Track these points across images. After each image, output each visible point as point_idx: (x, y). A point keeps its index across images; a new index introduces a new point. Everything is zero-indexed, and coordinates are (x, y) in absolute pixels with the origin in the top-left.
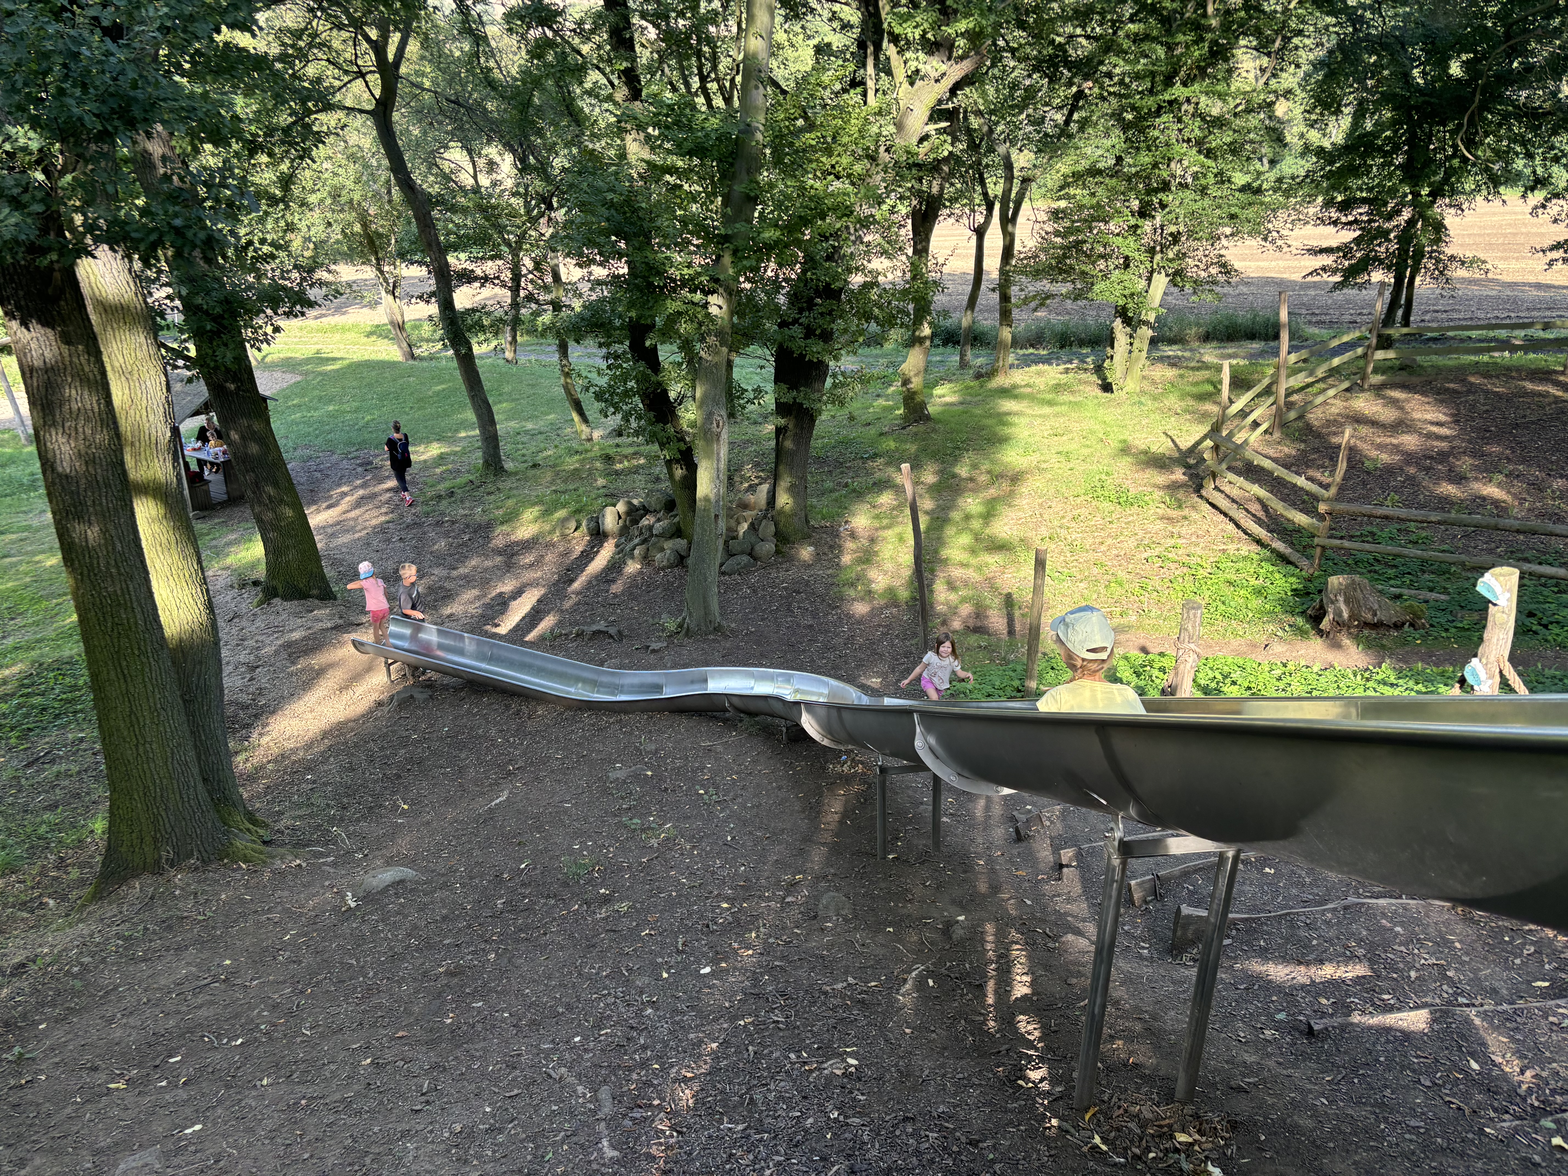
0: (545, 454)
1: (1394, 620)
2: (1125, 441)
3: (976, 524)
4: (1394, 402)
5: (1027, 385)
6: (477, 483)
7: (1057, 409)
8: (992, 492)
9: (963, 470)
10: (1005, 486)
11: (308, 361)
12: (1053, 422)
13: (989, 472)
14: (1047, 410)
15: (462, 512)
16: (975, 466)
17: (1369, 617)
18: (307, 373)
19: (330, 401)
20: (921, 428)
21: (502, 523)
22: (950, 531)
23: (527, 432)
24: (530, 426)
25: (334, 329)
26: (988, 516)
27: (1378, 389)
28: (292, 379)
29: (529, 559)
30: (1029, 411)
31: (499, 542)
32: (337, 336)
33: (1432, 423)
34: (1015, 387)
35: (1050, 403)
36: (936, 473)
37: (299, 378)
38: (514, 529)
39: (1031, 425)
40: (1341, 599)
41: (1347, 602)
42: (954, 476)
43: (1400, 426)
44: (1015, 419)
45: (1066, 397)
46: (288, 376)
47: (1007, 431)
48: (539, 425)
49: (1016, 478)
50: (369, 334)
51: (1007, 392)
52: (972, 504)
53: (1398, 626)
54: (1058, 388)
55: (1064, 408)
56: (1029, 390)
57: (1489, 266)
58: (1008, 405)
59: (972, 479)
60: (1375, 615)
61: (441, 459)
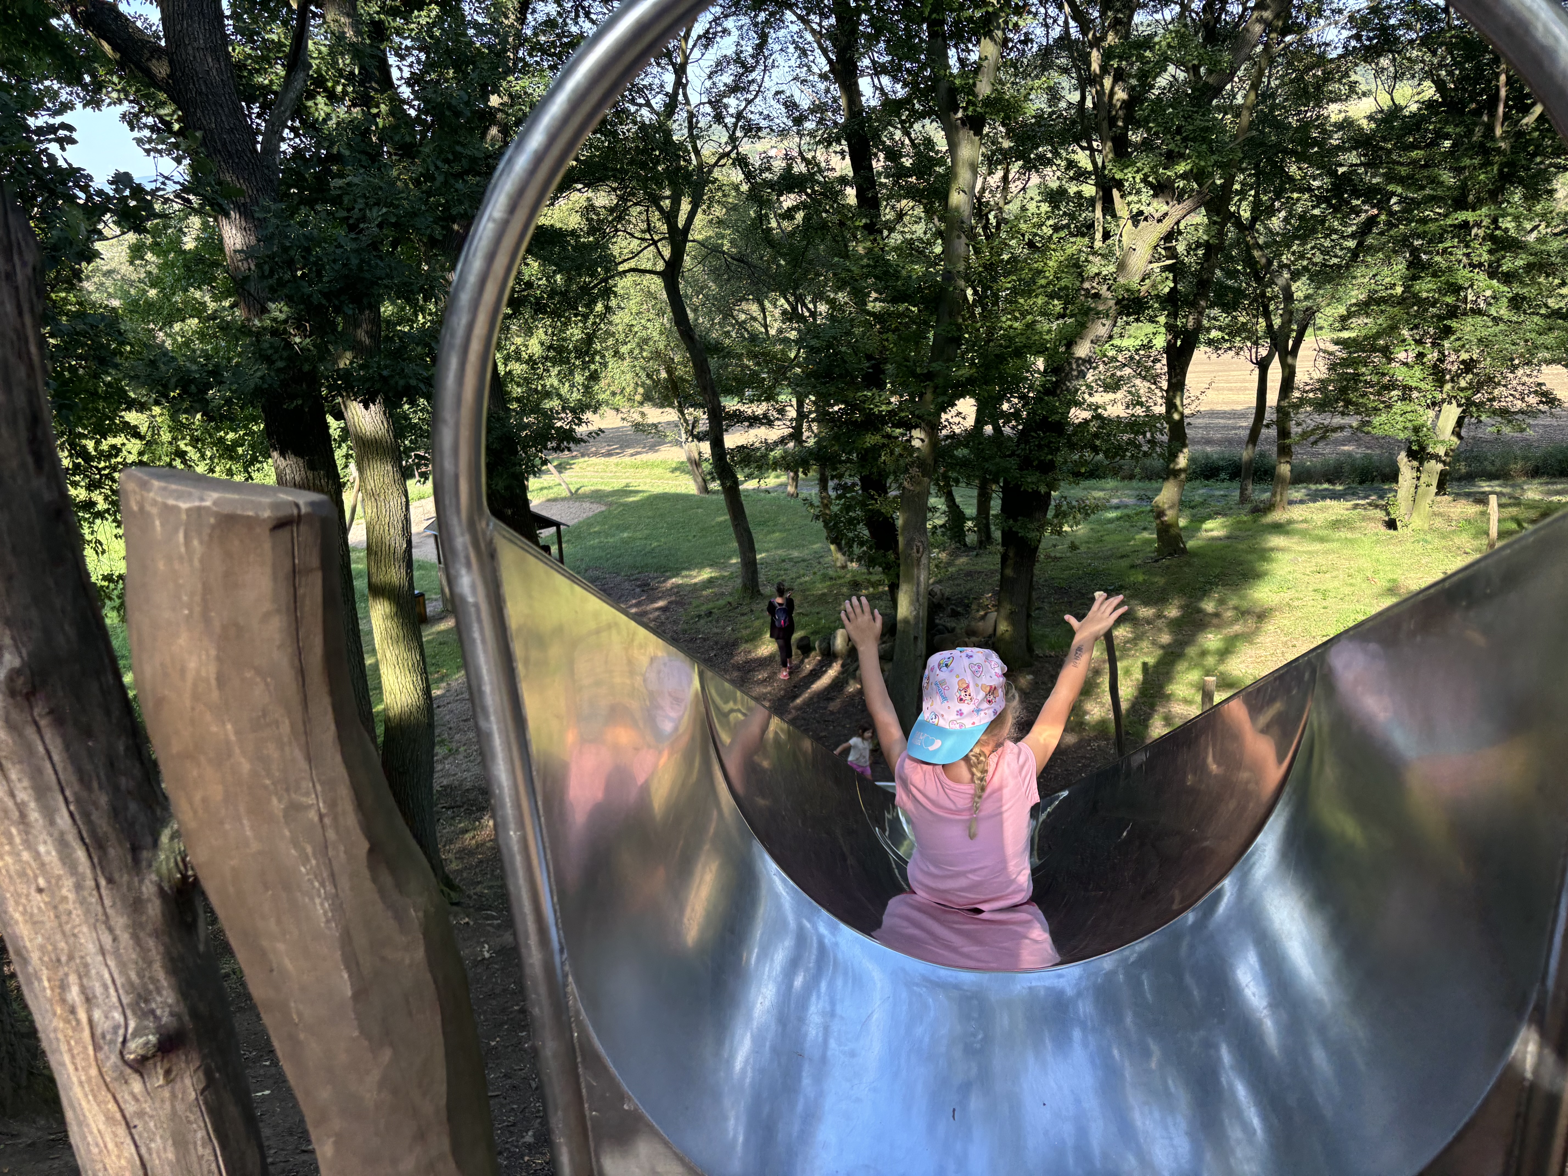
0: (803, 579)
2: (1394, 580)
3: (1210, 661)
5: (1305, 521)
6: (734, 604)
7: (1327, 546)
8: (1237, 628)
9: (1209, 606)
10: (1251, 622)
11: (615, 493)
12: (1320, 560)
13: (1236, 608)
14: (1317, 546)
15: (715, 630)
16: (1221, 602)
18: (610, 504)
19: (626, 529)
20: (1174, 561)
21: (747, 642)
22: (1181, 666)
23: (791, 560)
24: (795, 554)
25: (645, 465)
26: (1225, 653)
28: (598, 508)
29: (761, 675)
30: (1296, 547)
31: (739, 659)
32: (647, 471)
34: (1290, 522)
35: (1322, 540)
36: (1181, 607)
37: (603, 508)
38: (756, 647)
39: (1294, 561)
42: (1200, 611)
44: (1279, 555)
45: (1343, 534)
46: (594, 506)
47: (1266, 566)
48: (805, 553)
49: (1262, 616)
50: (674, 470)
51: (1279, 528)
52: (1212, 640)
54: (1336, 524)
55: (1335, 545)
56: (1305, 525)
58: (1276, 541)
59: (1217, 615)
61: (710, 582)
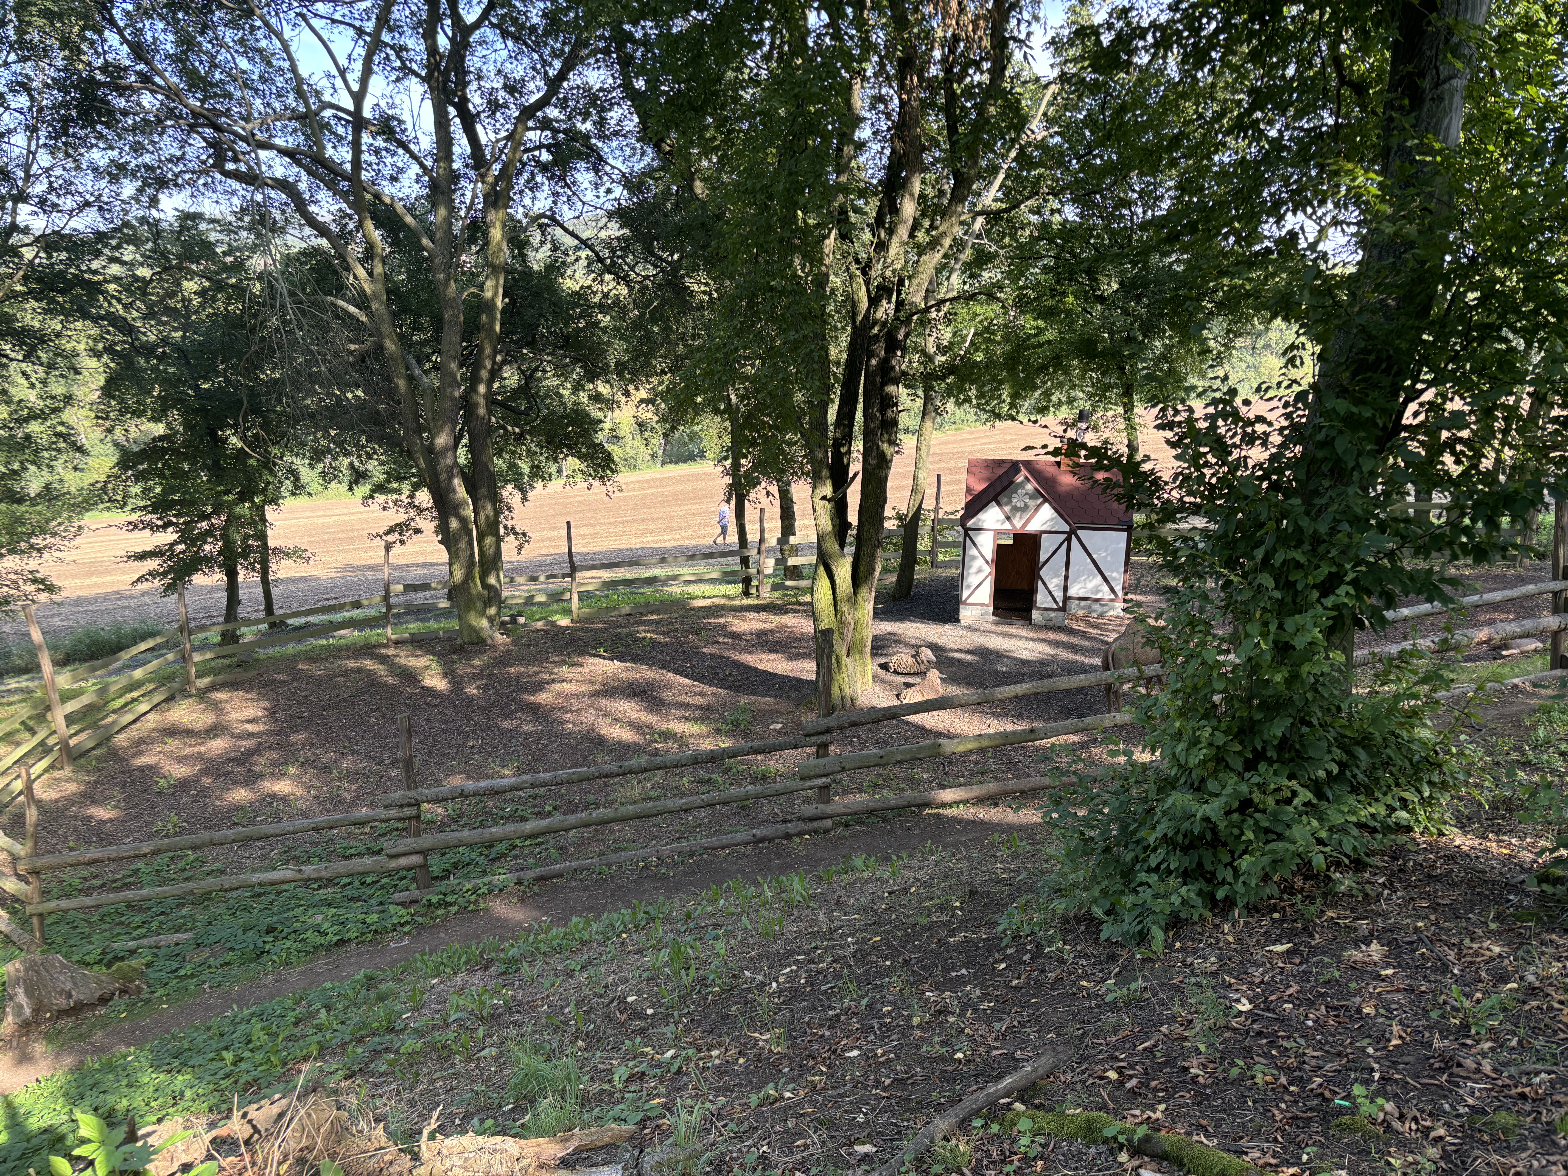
1: (97, 995)
4: (216, 706)
17: (62, 1002)
27: (202, 695)
33: (249, 721)
40: (20, 991)
41: (29, 993)
43: (213, 731)
53: (104, 1000)
57: (308, 554)
60: (70, 996)
